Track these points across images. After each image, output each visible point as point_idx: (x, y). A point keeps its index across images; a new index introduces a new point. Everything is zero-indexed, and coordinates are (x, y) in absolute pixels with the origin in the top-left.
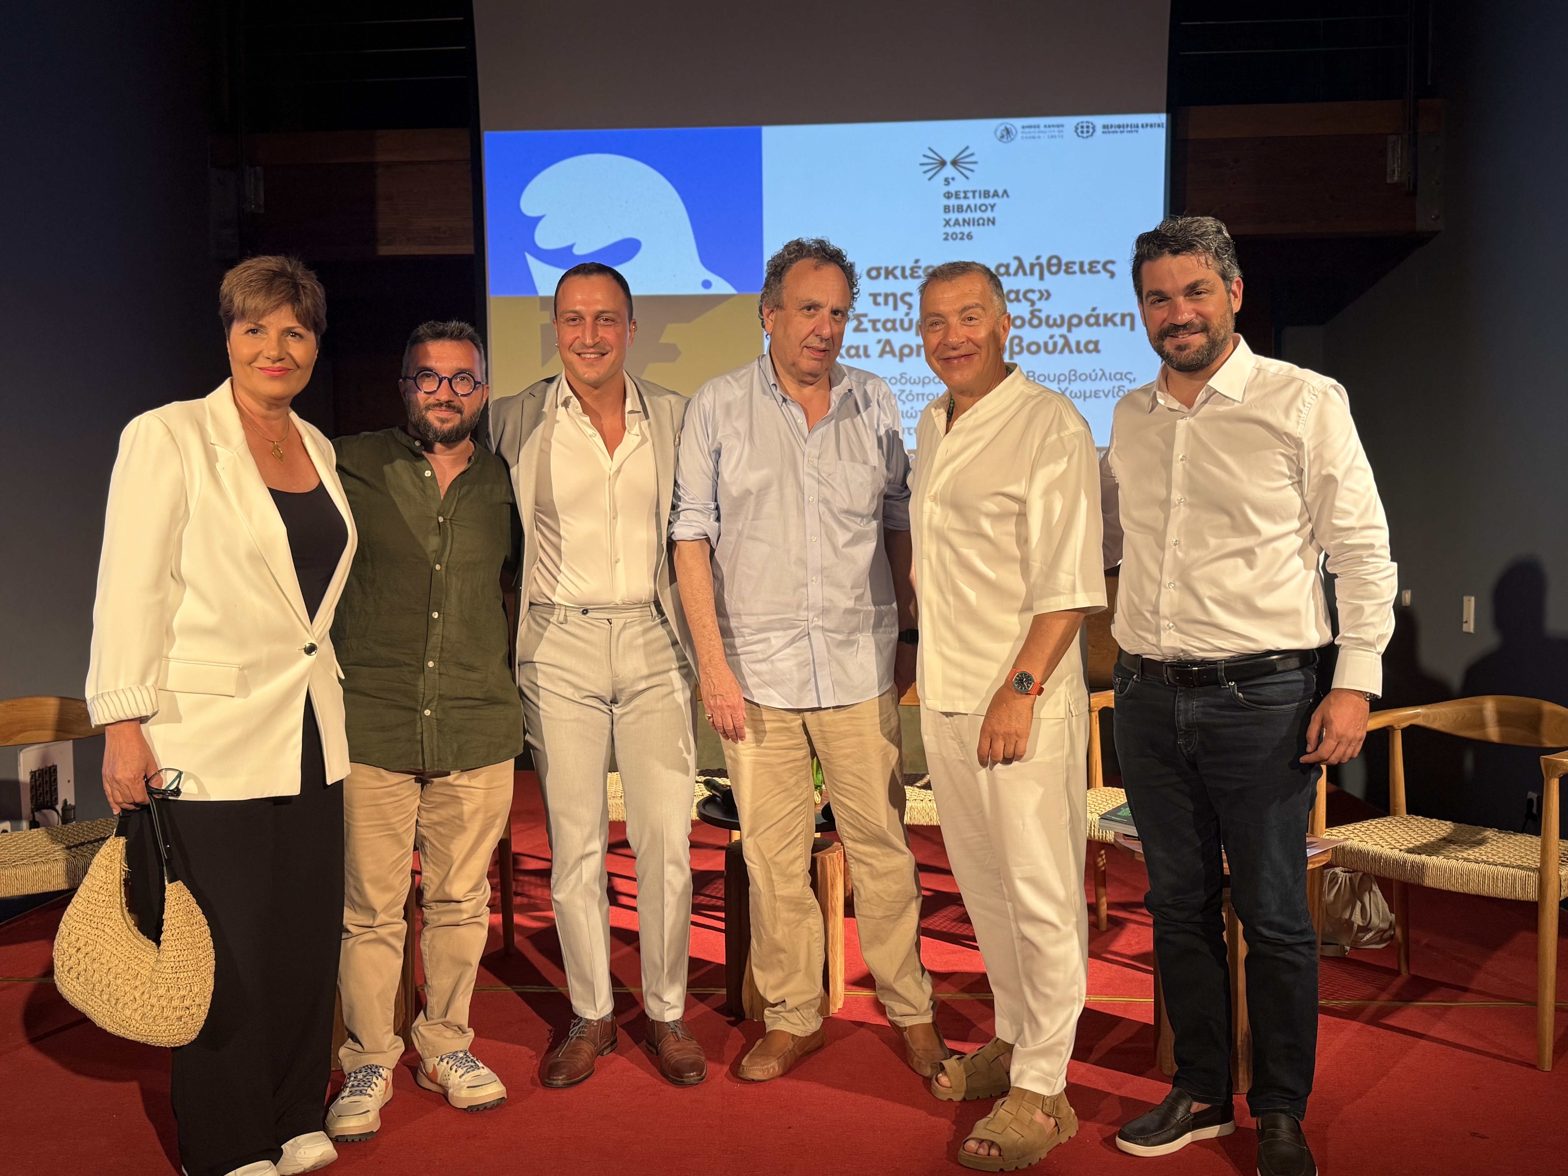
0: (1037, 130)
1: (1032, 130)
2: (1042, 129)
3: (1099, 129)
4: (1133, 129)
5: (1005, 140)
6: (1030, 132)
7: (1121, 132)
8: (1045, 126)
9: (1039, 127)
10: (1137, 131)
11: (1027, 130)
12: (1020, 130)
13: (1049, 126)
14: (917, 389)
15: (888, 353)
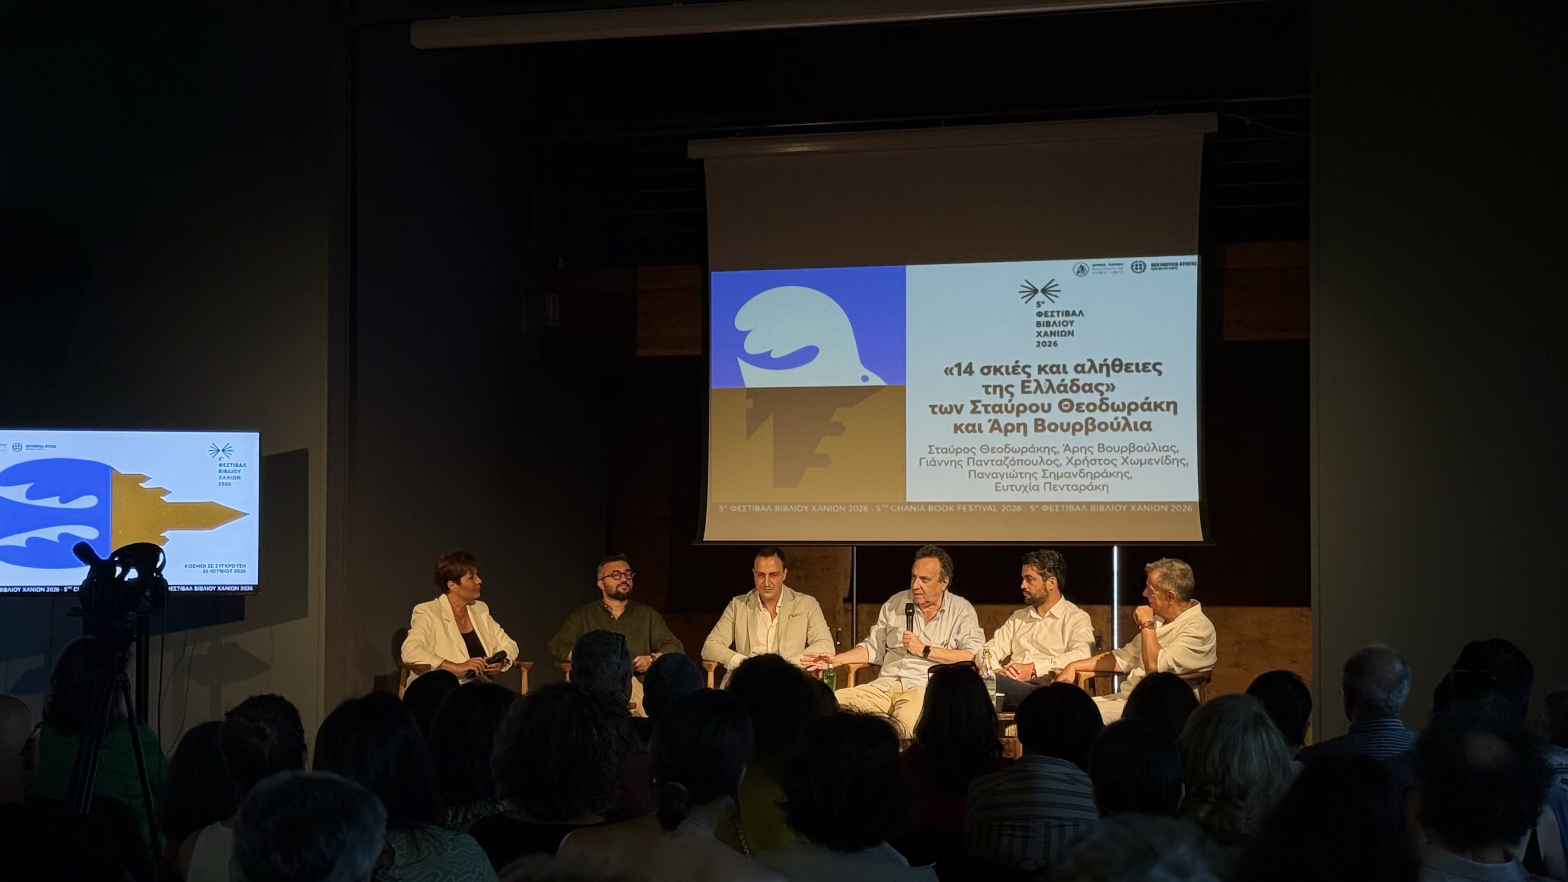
0: (1104, 267)
1: (1101, 267)
2: (1107, 266)
3: (1149, 266)
4: (1174, 266)
5: (1080, 274)
6: (1098, 269)
7: (1165, 269)
8: (1110, 265)
9: (1105, 265)
10: (1176, 268)
11: (1096, 267)
12: (1091, 267)
13: (1113, 265)
14: (1018, 456)
15: (996, 429)
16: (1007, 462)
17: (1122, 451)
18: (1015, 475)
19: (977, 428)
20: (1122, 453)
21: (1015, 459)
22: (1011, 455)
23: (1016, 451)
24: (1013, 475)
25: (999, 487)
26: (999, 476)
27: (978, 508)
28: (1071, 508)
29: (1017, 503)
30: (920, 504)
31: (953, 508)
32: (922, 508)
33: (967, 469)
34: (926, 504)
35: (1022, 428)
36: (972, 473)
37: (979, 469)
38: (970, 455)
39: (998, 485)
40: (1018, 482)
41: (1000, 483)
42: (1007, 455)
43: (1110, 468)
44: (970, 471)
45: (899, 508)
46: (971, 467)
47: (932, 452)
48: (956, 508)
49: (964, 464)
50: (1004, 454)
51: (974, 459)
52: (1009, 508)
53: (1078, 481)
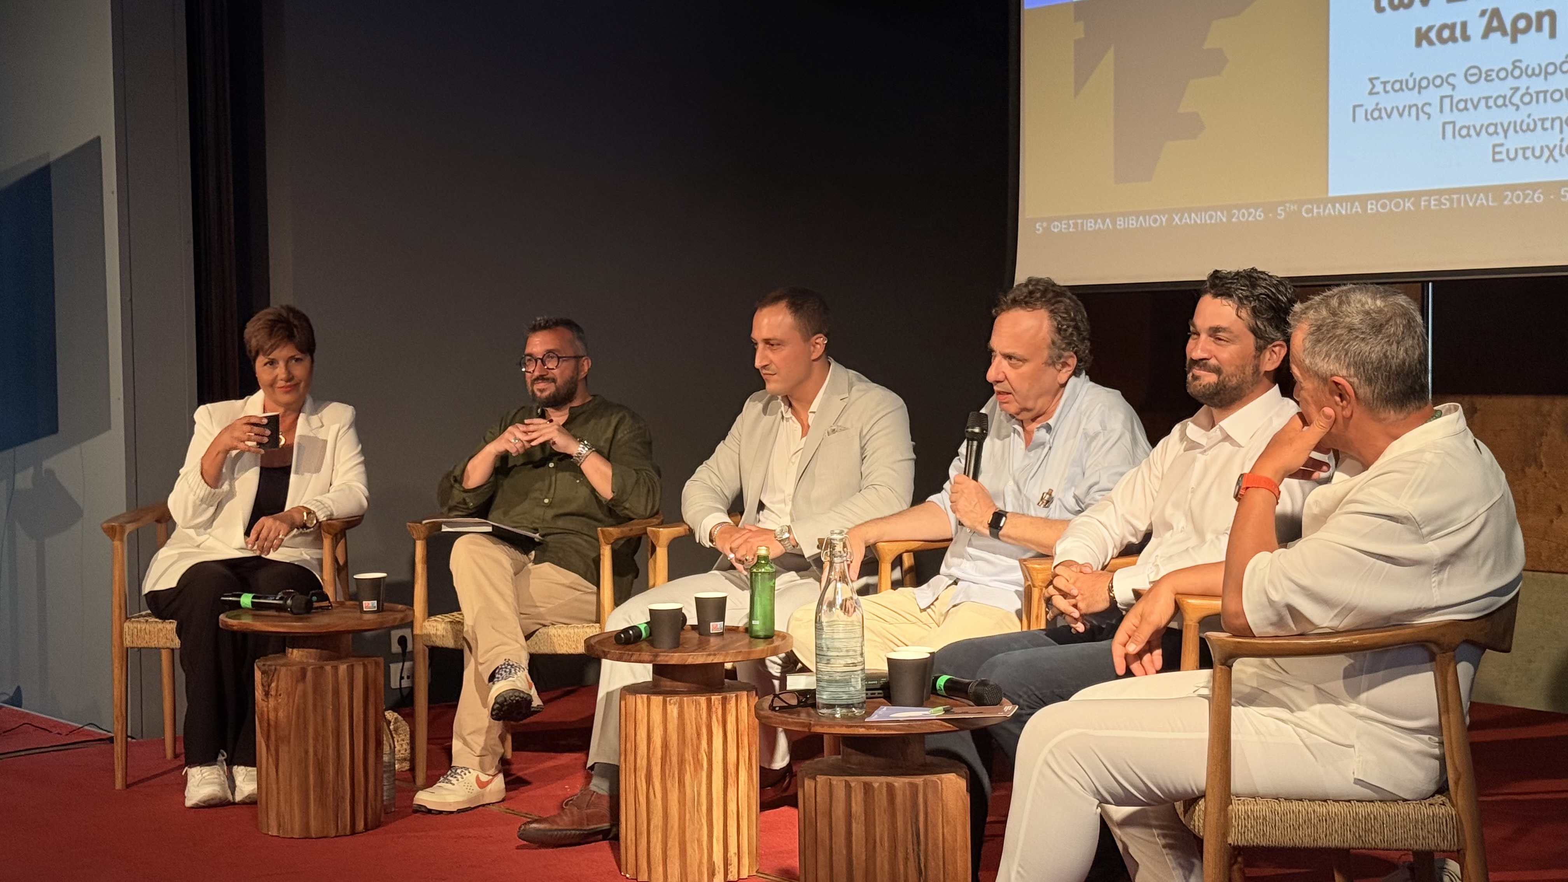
14: (1538, 84)
15: (1495, 30)
16: (1516, 100)
18: (1532, 127)
19: (1458, 33)
21: (1531, 91)
22: (1524, 82)
23: (1533, 74)
24: (1528, 125)
25: (1500, 153)
26: (1500, 129)
27: (1459, 200)
29: (1534, 186)
30: (1351, 199)
31: (1413, 204)
32: (1357, 208)
33: (1438, 119)
34: (1363, 199)
35: (1546, 21)
36: (1449, 128)
37: (1462, 119)
38: (1446, 90)
39: (1498, 149)
40: (1537, 139)
41: (1502, 145)
42: (1514, 83)
44: (1444, 124)
45: (1315, 211)
46: (1448, 116)
47: (1375, 90)
48: (1417, 204)
49: (1434, 110)
50: (1511, 82)
51: (1451, 97)
52: (1518, 198)
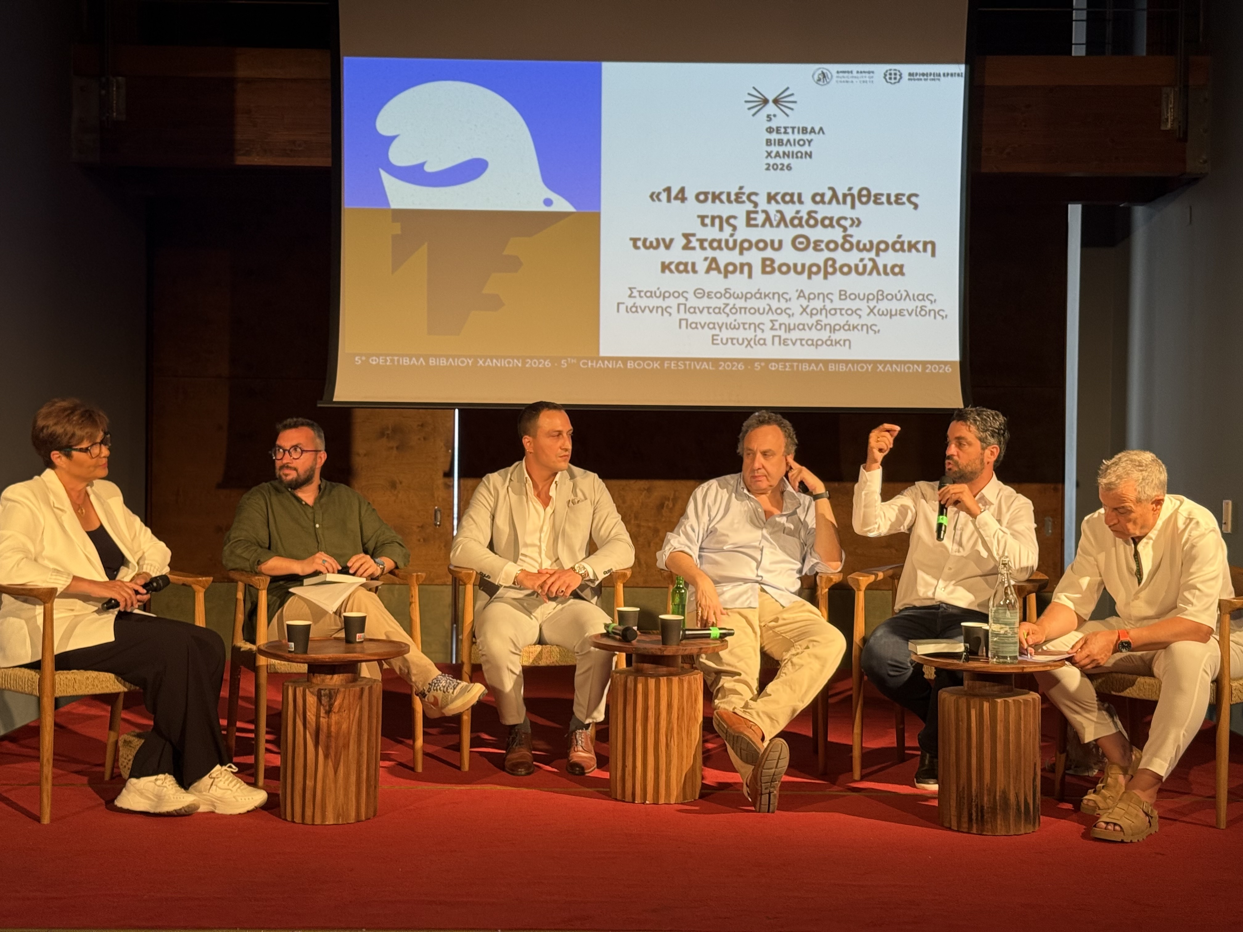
0: (850, 75)
1: (846, 75)
2: (855, 74)
3: (906, 76)
4: (936, 77)
5: (821, 83)
6: (844, 77)
7: (925, 80)
8: (858, 72)
9: (852, 72)
10: (939, 80)
11: (841, 75)
12: (835, 75)
13: (861, 72)
14: (740, 303)
15: (714, 269)
16: (727, 310)
17: (868, 299)
18: (737, 326)
19: (690, 268)
20: (868, 302)
21: (737, 306)
22: (732, 301)
23: (738, 297)
24: (735, 326)
25: (717, 340)
26: (716, 326)
27: (690, 365)
28: (805, 367)
29: (738, 361)
30: (617, 359)
31: (659, 365)
32: (620, 364)
33: (676, 317)
34: (625, 360)
35: (746, 269)
36: (684, 323)
37: (692, 318)
38: (681, 300)
39: (715, 337)
40: (740, 334)
41: (718, 335)
42: (727, 301)
43: (854, 320)
44: (680, 320)
45: (590, 364)
46: (682, 315)
47: (633, 295)
48: (662, 365)
49: (674, 311)
50: (724, 300)
51: (685, 305)
52: (728, 366)
53: (814, 335)
